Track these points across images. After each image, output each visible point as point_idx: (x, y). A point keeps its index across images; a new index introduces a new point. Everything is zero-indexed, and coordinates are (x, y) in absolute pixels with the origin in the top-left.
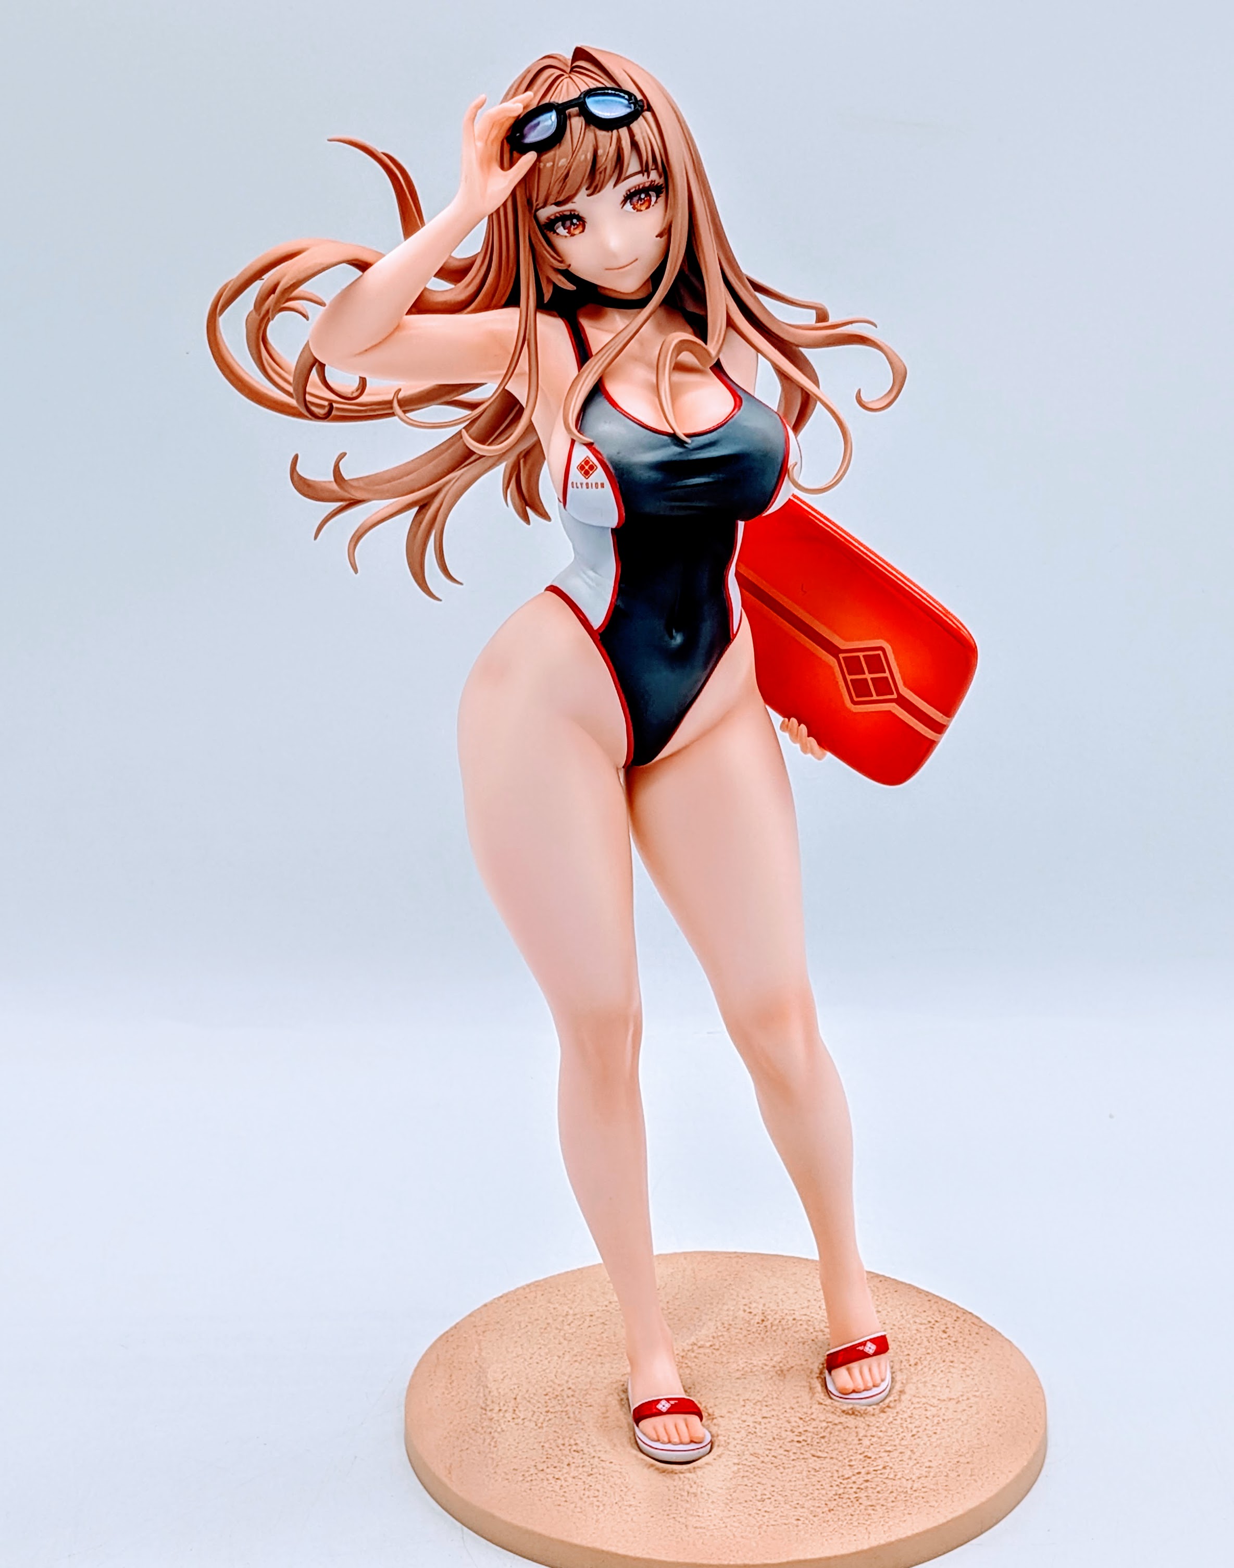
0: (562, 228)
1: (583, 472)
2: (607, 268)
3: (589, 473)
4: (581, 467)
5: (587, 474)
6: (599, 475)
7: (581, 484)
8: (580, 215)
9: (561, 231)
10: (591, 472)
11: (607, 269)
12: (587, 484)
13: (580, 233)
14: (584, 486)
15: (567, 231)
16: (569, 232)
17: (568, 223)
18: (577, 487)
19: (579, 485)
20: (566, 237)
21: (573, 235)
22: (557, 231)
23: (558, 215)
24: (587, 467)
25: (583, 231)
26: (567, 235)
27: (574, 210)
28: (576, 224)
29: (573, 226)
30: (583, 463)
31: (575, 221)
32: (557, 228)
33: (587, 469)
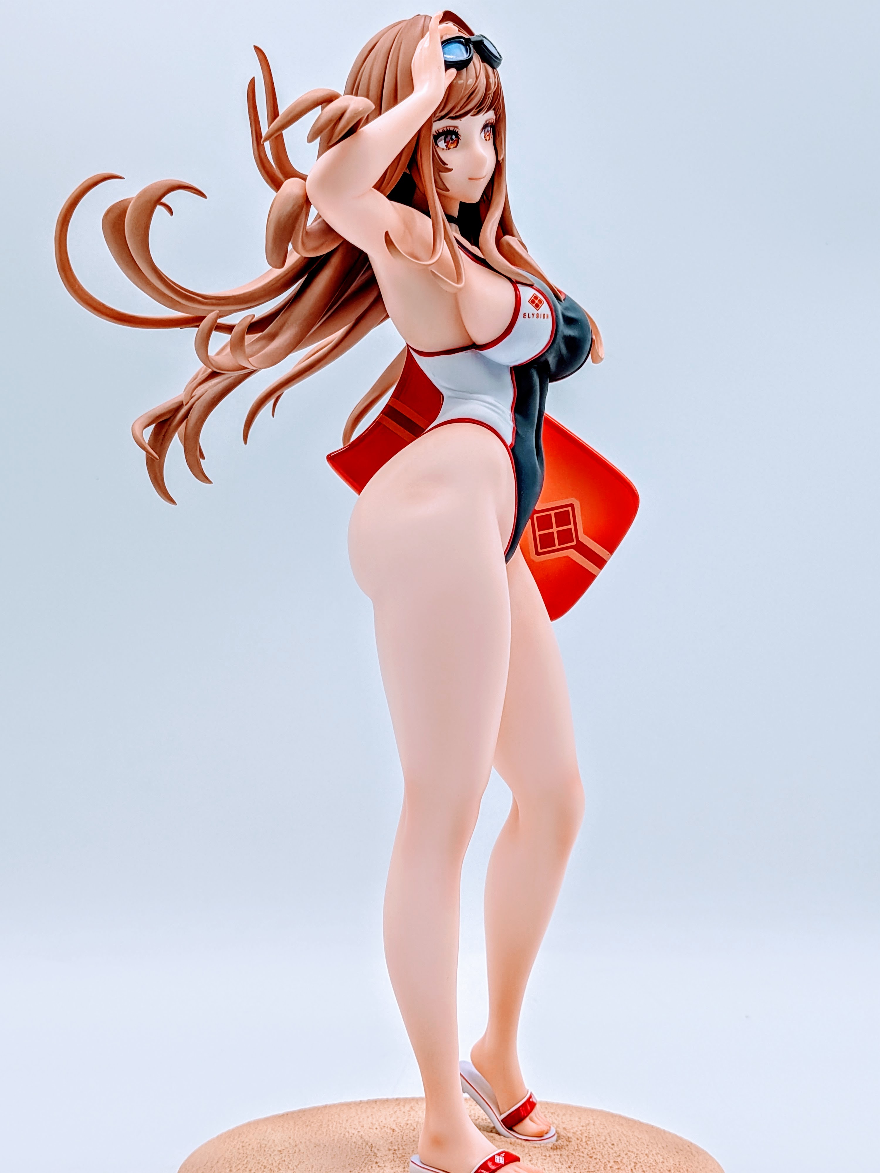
0: (443, 141)
1: (534, 305)
2: (471, 178)
3: (539, 306)
4: (533, 302)
5: (537, 306)
6: (545, 309)
7: (533, 315)
8: (458, 133)
9: (442, 144)
10: (540, 305)
11: (469, 179)
12: (538, 314)
13: (454, 147)
14: (535, 316)
15: (446, 144)
16: (447, 146)
17: (449, 137)
18: (529, 317)
19: (531, 316)
20: (443, 149)
21: (449, 149)
22: (438, 144)
23: (445, 129)
24: (537, 302)
25: (456, 147)
26: (445, 148)
27: (457, 127)
28: (454, 139)
29: (451, 141)
30: (533, 298)
31: (454, 137)
32: (439, 142)
33: (535, 303)
